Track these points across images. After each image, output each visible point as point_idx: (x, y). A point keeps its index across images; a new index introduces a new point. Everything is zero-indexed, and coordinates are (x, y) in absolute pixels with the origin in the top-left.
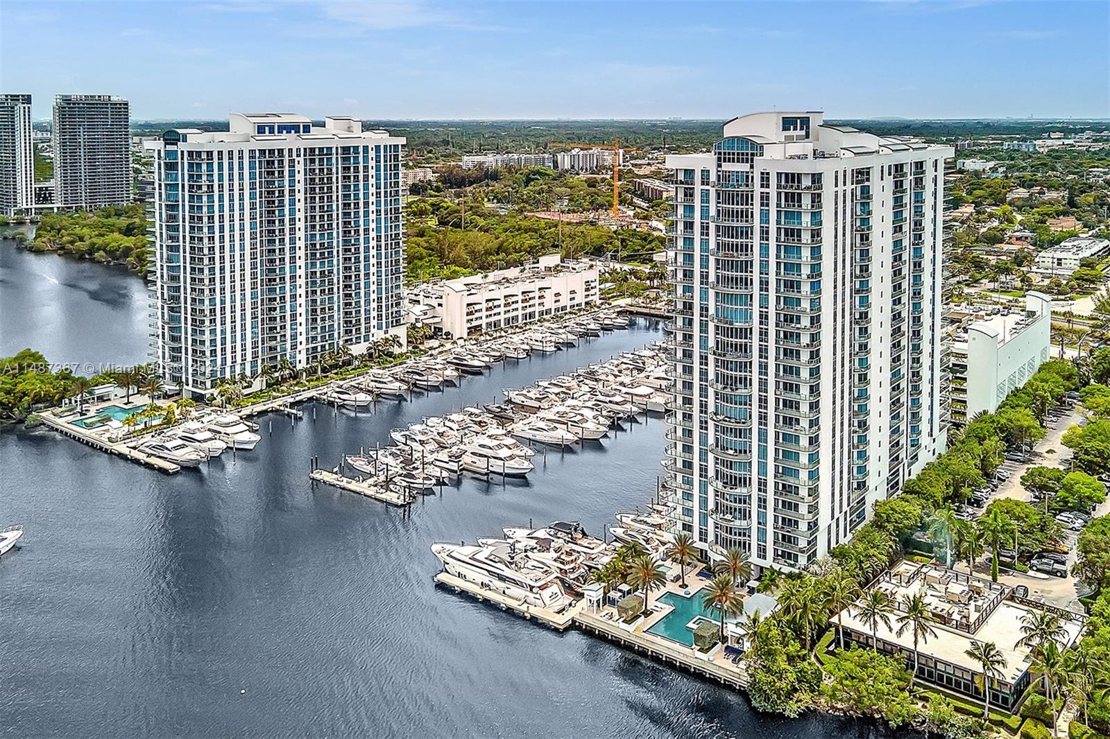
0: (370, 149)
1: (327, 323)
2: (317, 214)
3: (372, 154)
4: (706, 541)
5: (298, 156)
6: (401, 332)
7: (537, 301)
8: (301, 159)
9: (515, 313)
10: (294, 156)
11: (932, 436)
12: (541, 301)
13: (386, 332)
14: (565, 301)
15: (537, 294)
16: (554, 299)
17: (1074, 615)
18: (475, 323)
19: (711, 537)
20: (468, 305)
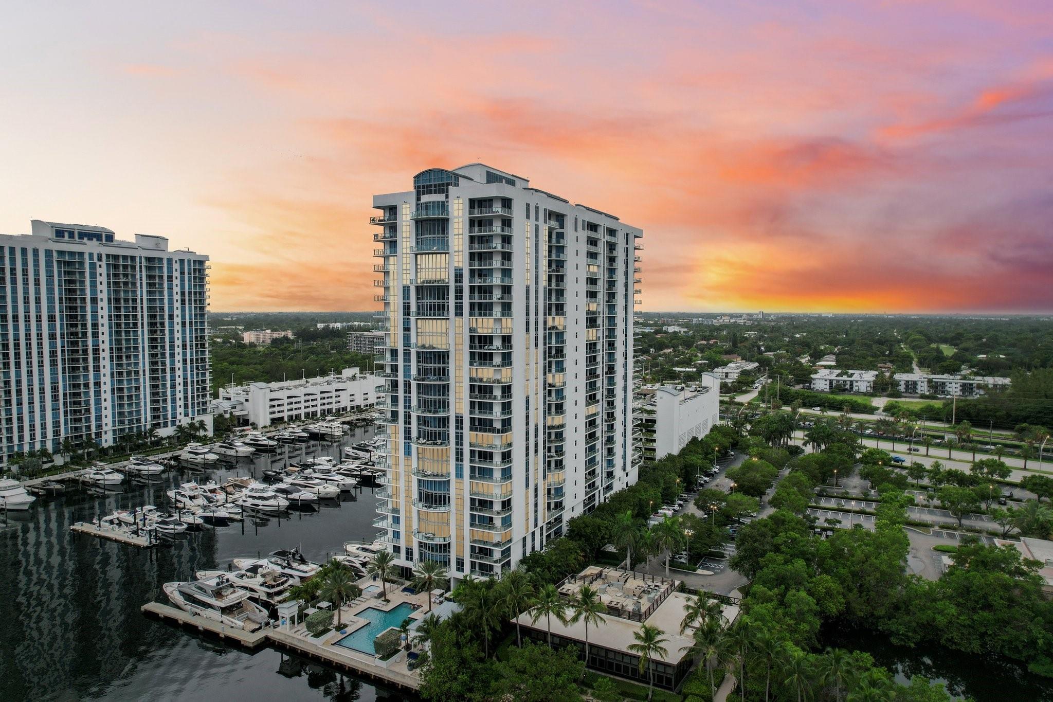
0: (174, 262)
1: (134, 409)
2: (123, 312)
3: (176, 266)
4: (411, 560)
5: (100, 259)
6: (208, 420)
7: (334, 400)
8: (104, 263)
9: (314, 409)
10: (95, 260)
11: (625, 470)
12: (338, 399)
13: (193, 419)
14: (359, 401)
15: (334, 394)
16: (350, 398)
17: (733, 600)
18: (277, 415)
19: (416, 556)
20: (271, 400)
